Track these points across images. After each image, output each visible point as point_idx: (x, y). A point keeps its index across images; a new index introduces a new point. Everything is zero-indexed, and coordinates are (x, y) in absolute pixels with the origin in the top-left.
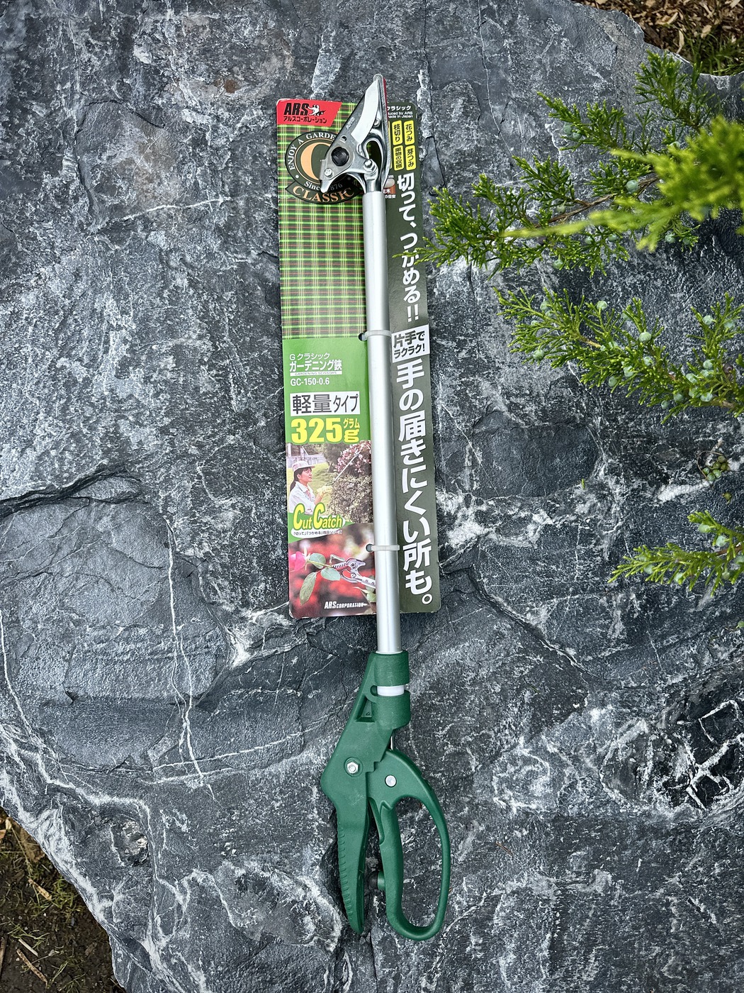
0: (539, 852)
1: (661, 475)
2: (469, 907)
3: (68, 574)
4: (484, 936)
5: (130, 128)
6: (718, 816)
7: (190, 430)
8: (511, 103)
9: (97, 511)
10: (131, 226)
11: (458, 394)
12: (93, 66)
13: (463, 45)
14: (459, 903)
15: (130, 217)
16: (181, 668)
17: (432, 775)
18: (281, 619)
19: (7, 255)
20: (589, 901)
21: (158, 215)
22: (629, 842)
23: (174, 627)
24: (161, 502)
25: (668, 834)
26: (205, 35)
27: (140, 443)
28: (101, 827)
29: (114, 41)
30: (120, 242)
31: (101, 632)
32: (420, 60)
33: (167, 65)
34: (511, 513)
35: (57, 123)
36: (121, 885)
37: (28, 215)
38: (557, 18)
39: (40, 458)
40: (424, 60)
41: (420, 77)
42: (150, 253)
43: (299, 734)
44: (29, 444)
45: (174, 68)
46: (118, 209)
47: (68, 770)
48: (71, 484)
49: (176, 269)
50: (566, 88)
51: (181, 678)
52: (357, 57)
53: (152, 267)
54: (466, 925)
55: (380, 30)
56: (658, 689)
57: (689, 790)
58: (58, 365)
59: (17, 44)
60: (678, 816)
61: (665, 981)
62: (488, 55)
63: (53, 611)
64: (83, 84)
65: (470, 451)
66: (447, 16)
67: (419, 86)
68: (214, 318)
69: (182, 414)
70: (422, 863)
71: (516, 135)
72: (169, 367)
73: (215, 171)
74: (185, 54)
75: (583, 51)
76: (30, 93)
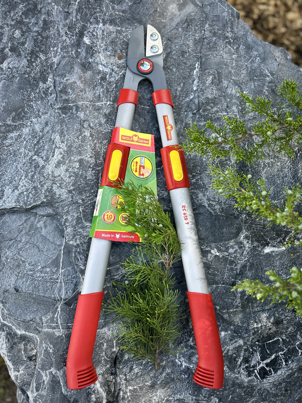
0: (190, 385)
1: (266, 242)
3: (23, 242)
5: (77, 69)
6: (265, 384)
7: (80, 193)
8: (231, 81)
9: (39, 219)
10: (71, 108)
12: (67, 43)
13: (216, 55)
14: (155, 400)
15: (71, 104)
16: (61, 287)
19: (20, 112)
21: (82, 106)
22: (228, 388)
23: (61, 270)
24: (64, 220)
25: (244, 387)
26: (113, 35)
27: (60, 195)
28: (19, 343)
29: (77, 33)
30: (65, 114)
31: (32, 267)
32: (198, 58)
33: (96, 46)
34: (203, 248)
35: (49, 63)
36: (23, 367)
37: (31, 97)
38: (257, 49)
39: (20, 194)
41: (197, 65)
42: (76, 120)
43: (103, 321)
44: (16, 188)
45: (99, 47)
46: (67, 101)
47: (10, 318)
48: (30, 207)
49: (86, 128)
50: (255, 78)
51: (60, 290)
52: (173, 53)
53: (77, 126)
55: (183, 44)
56: (250, 328)
57: (256, 371)
58: (33, 158)
59: (38, 29)
60: (249, 381)
62: (225, 60)
63: (15, 255)
64: (61, 49)
66: (212, 42)
67: (195, 69)
68: (98, 150)
69: (78, 186)
70: (143, 381)
71: (231, 94)
72: (76, 167)
73: (108, 91)
74: (104, 42)
75: (265, 64)
76: (40, 49)
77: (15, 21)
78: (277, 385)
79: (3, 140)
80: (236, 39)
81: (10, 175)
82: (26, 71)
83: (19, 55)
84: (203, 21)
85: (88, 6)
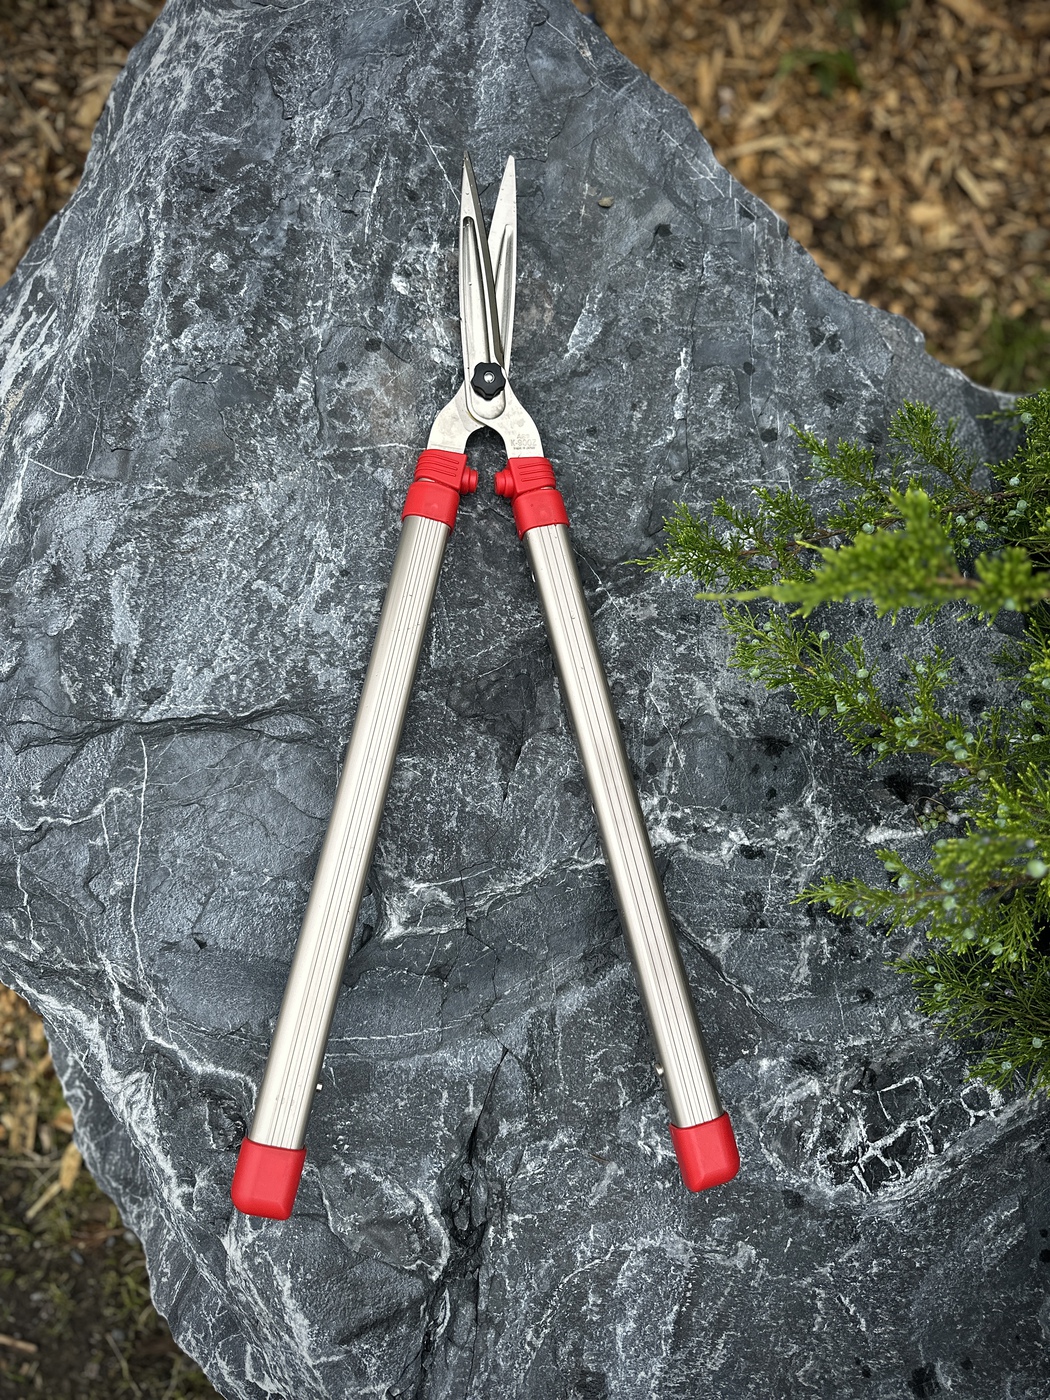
0: (679, 1210)
1: (872, 814)
2: (593, 1259)
3: (221, 810)
4: (605, 1296)
5: (376, 358)
6: (883, 1205)
8: (772, 397)
9: (265, 747)
10: (360, 458)
11: (670, 689)
12: (349, 289)
13: (733, 330)
14: (582, 1252)
15: (359, 449)
17: (574, 1102)
18: (443, 896)
19: (222, 463)
20: (726, 1277)
21: (389, 453)
22: (780, 1217)
25: (825, 1215)
27: (328, 683)
28: (196, 1101)
29: (373, 266)
30: (344, 472)
31: (246, 879)
32: (685, 337)
33: (424, 299)
34: (707, 825)
35: (301, 339)
36: (207, 1171)
37: (253, 426)
38: (835, 317)
39: (217, 681)
40: (689, 339)
41: (683, 355)
42: (373, 490)
43: (437, 1029)
44: (208, 664)
45: (430, 303)
46: (349, 439)
47: (175, 1028)
48: (246, 714)
49: (398, 511)
52: (620, 324)
53: (374, 505)
54: (586, 1280)
55: (649, 301)
56: (837, 1048)
57: (855, 1168)
58: (254, 587)
59: (275, 253)
60: (839, 1196)
61: (798, 1387)
62: (756, 344)
63: (197, 847)
64: (335, 305)
65: (674, 751)
66: (720, 298)
67: (679, 364)
70: (549, 1200)
72: (373, 610)
75: (857, 355)
76: (279, 304)
77: (213, 230)
78: (913, 1209)
79: (172, 536)
80: (781, 289)
81: (188, 629)
82: (241, 358)
83: (223, 316)
84: (697, 244)
85: (402, 196)
